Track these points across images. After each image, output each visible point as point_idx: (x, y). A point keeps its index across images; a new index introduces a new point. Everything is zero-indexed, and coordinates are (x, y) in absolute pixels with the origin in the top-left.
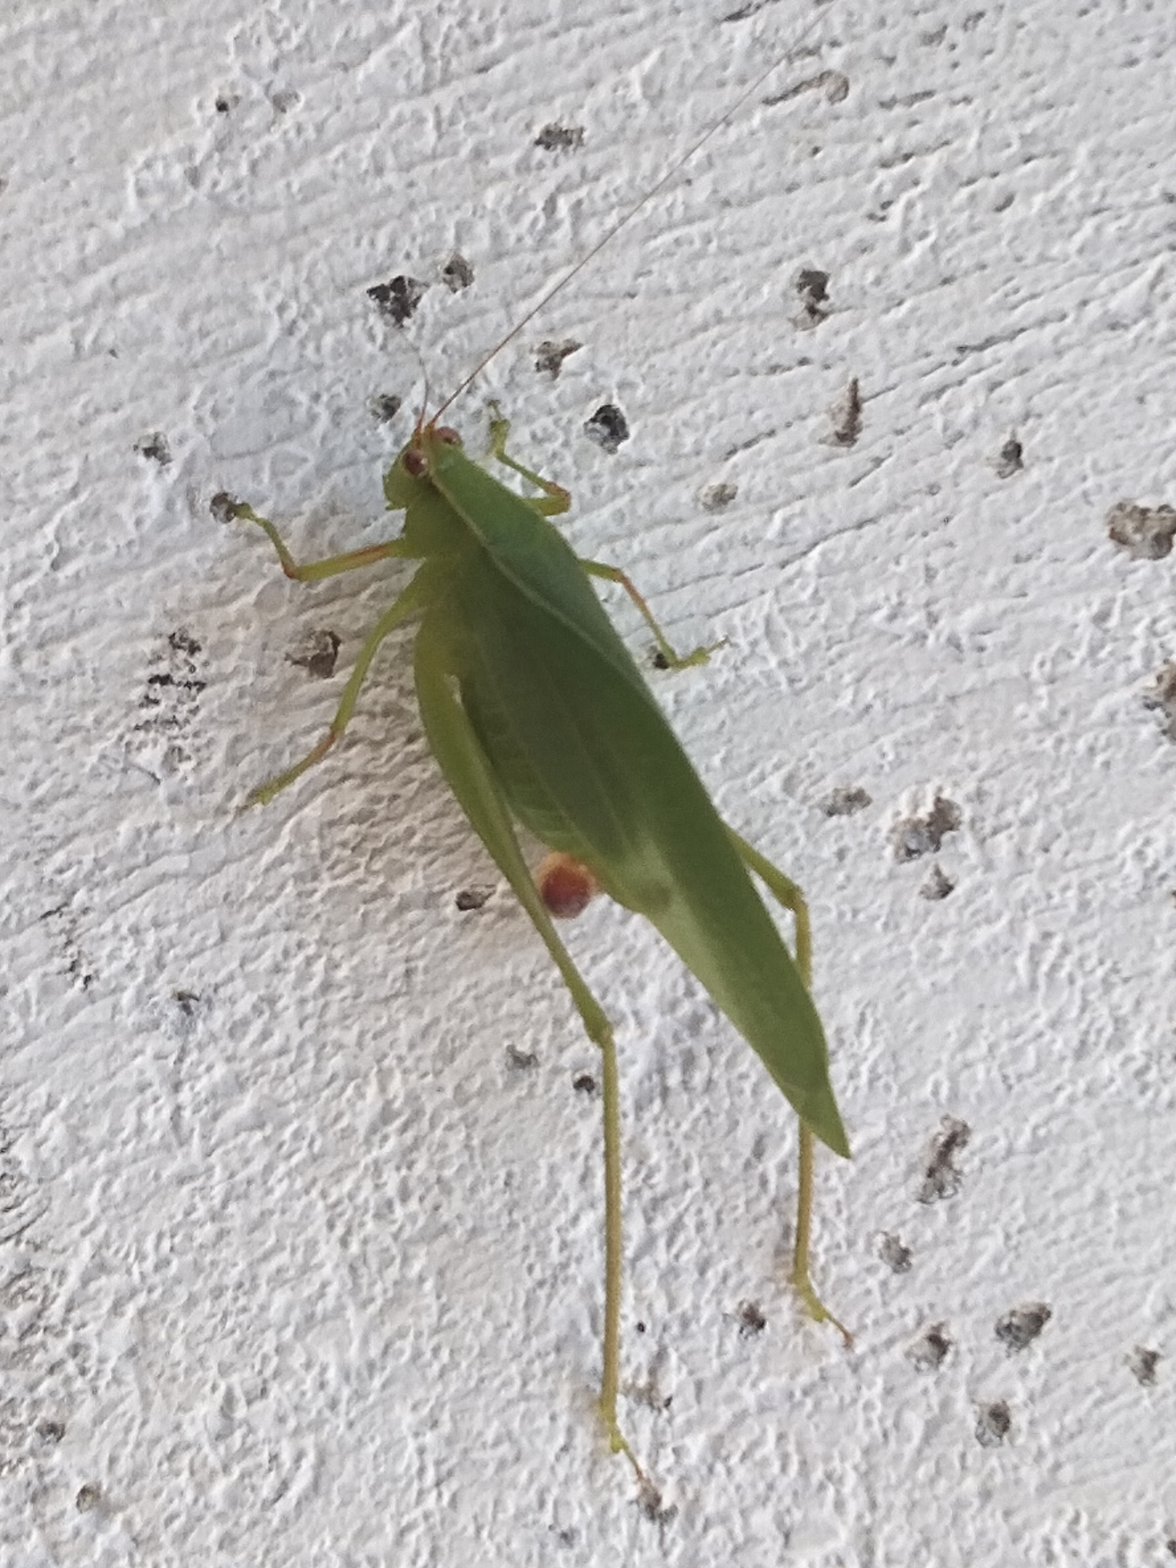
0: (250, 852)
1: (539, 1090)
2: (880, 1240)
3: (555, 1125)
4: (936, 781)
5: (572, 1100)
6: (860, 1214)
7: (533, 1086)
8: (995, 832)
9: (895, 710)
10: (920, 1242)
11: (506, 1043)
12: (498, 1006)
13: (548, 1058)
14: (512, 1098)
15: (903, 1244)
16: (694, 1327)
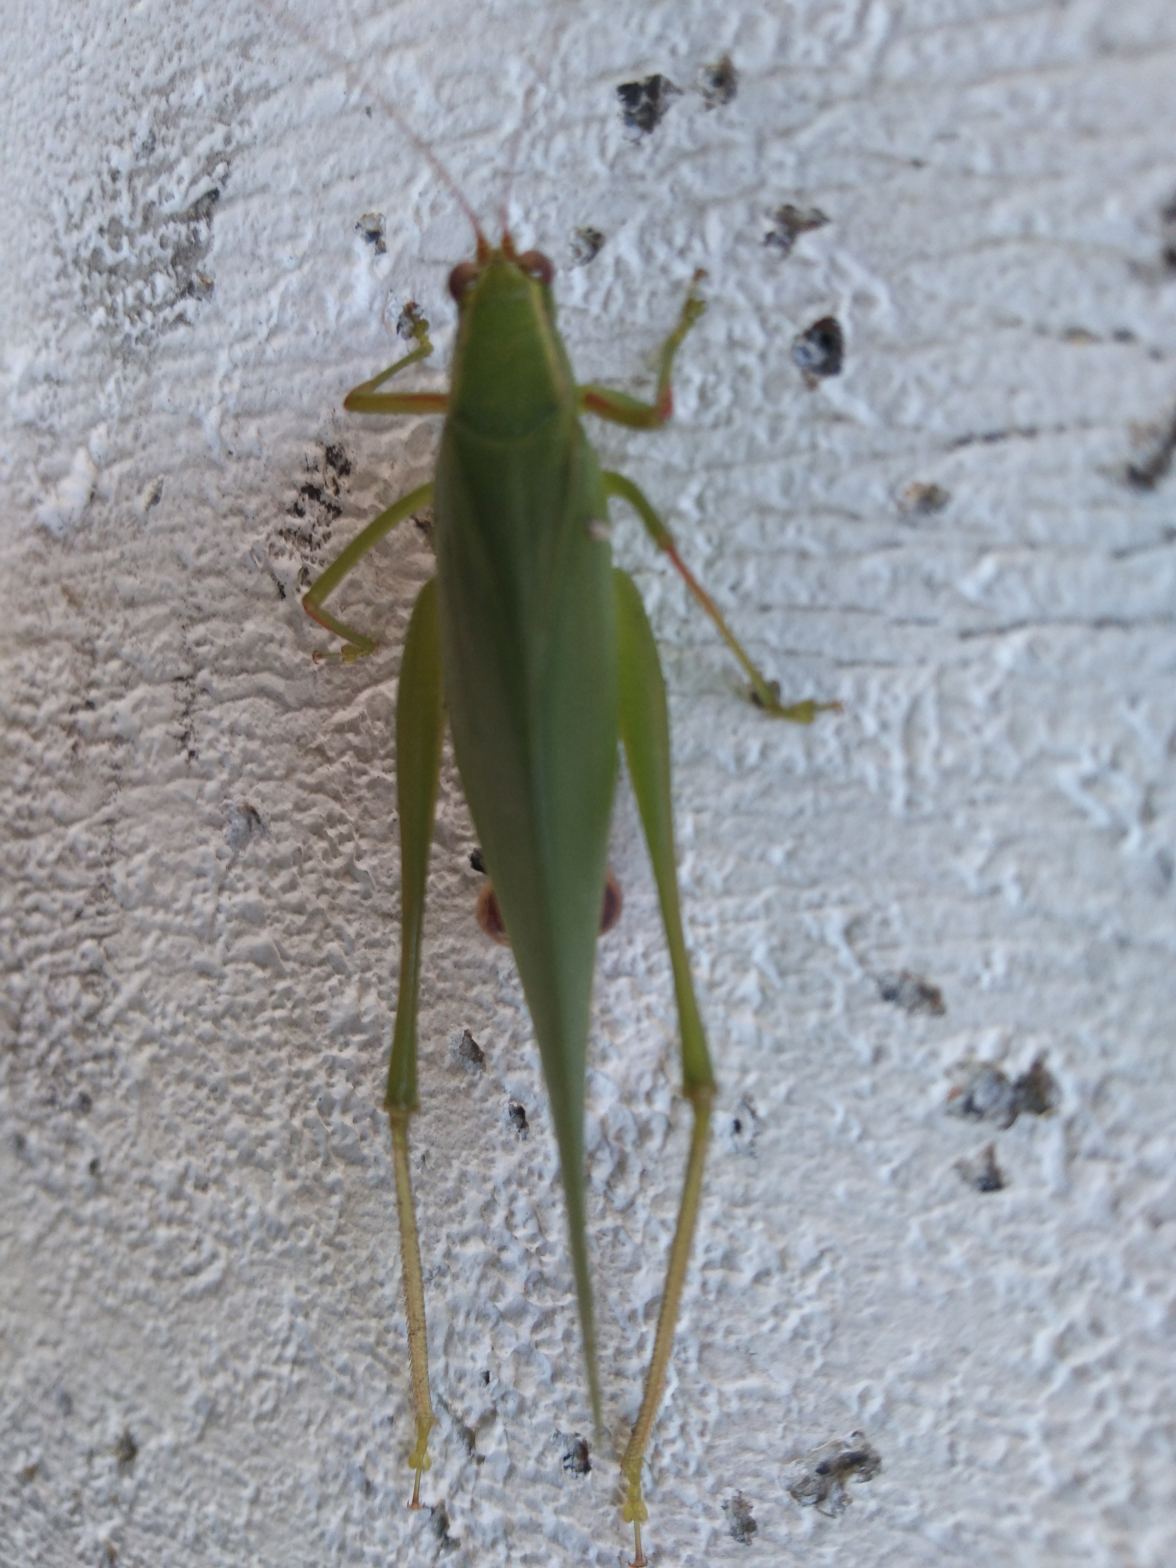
0: (329, 705)
1: (477, 1093)
2: (729, 1493)
3: (478, 1137)
4: (1045, 1039)
5: (500, 1124)
6: (721, 1452)
7: (472, 1085)
8: (1094, 1155)
9: (1032, 913)
10: (770, 1529)
11: (466, 1027)
12: (470, 985)
13: (495, 1067)
14: (453, 1083)
15: (753, 1514)
16: (525, 1418)
